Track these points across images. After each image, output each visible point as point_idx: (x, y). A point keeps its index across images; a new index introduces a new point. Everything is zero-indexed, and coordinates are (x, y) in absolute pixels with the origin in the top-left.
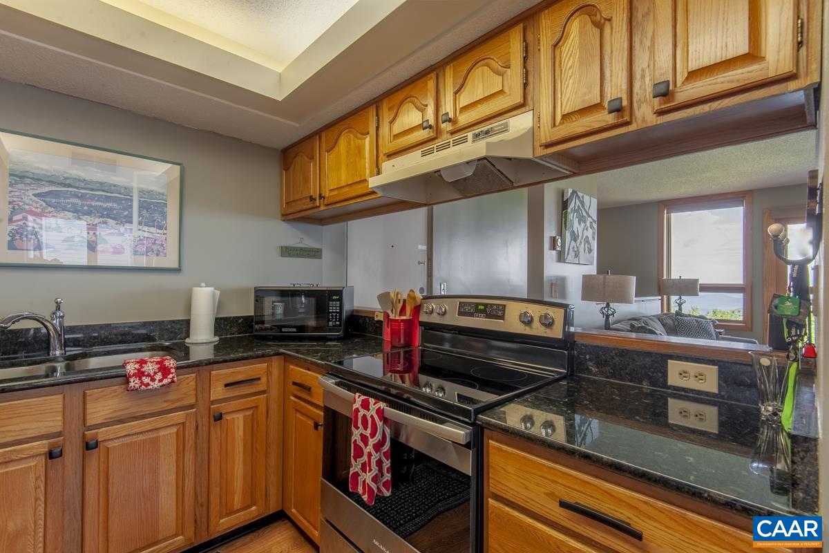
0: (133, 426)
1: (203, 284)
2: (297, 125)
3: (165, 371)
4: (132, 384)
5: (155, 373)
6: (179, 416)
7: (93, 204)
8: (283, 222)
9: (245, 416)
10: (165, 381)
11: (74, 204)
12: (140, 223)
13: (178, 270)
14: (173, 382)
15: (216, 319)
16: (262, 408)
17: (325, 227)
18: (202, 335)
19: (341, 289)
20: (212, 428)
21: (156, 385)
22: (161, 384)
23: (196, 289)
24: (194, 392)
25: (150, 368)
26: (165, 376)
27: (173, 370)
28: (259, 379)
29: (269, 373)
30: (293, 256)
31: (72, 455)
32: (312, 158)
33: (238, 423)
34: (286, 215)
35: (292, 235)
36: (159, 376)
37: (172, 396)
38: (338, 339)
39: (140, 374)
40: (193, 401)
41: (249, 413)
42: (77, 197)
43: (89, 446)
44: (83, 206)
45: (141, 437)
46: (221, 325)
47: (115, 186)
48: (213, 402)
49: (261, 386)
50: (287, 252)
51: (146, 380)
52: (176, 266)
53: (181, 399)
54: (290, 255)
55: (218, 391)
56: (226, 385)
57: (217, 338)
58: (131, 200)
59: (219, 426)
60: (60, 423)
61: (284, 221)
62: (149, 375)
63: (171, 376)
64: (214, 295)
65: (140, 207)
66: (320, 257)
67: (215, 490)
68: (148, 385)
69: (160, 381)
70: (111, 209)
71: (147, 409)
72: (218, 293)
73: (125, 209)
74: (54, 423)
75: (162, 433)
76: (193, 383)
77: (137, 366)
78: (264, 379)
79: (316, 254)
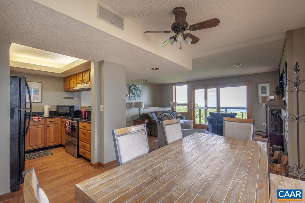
0: (34, 127)
2: (65, 75)
3: (39, 118)
4: (34, 120)
6: (41, 126)
8: (64, 92)
9: (53, 127)
12: (34, 94)
14: (40, 120)
15: (49, 112)
16: (57, 126)
18: (46, 114)
19: (74, 105)
20: (47, 128)
21: (37, 120)
23: (45, 106)
29: (58, 120)
30: (67, 99)
33: (52, 128)
35: (66, 95)
36: (38, 119)
37: (40, 123)
40: (44, 124)
45: (35, 129)
46: (50, 113)
48: (48, 124)
49: (57, 122)
50: (65, 98)
51: (36, 119)
52: (41, 101)
53: (41, 123)
55: (48, 122)
56: (50, 121)
57: (49, 115)
64: (49, 107)
65: (34, 91)
66: (74, 99)
67: (48, 139)
71: (36, 124)
72: (49, 106)
75: (38, 128)
76: (44, 121)
78: (57, 121)
79: (72, 98)
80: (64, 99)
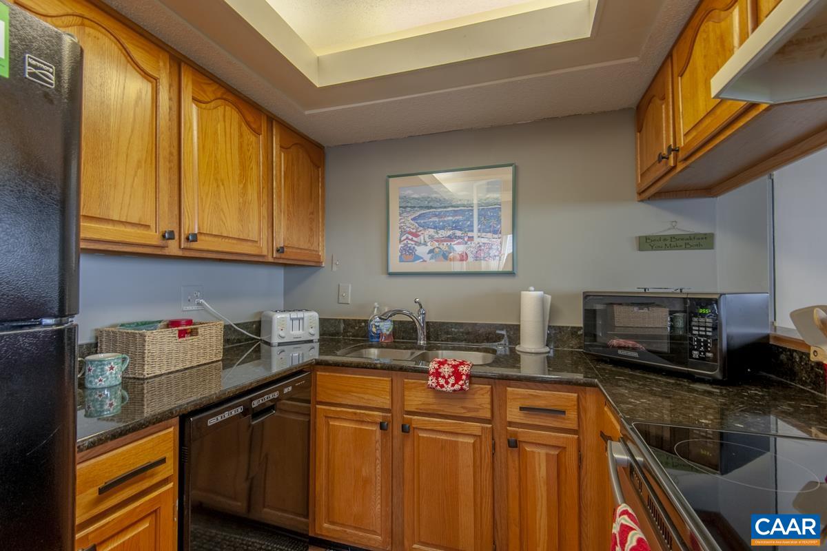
0: (437, 423)
1: (532, 288)
2: (636, 59)
3: (457, 375)
4: (430, 382)
5: (449, 376)
6: (475, 427)
7: (446, 219)
9: (547, 455)
10: (457, 387)
11: (434, 222)
12: (479, 231)
13: (511, 274)
14: (462, 389)
16: (573, 452)
17: (718, 198)
18: (531, 342)
19: (716, 297)
20: (509, 455)
21: (449, 388)
22: (452, 388)
23: (524, 293)
24: (489, 406)
25: (446, 370)
26: (457, 382)
27: (464, 377)
28: (563, 412)
29: (580, 408)
30: (659, 248)
31: (397, 431)
32: (664, 98)
33: (539, 459)
34: (643, 192)
36: (452, 380)
37: (469, 404)
38: (713, 382)
39: (437, 374)
40: (488, 415)
41: (555, 452)
42: (436, 216)
43: (405, 429)
44: (440, 222)
45: (444, 437)
47: (460, 200)
48: (511, 424)
49: (567, 422)
50: (648, 243)
51: (442, 381)
52: (509, 269)
53: (477, 410)
54: (653, 248)
55: (514, 414)
56: (522, 409)
57: (547, 349)
58: (473, 210)
59: (516, 455)
60: (389, 402)
61: (642, 201)
62: (444, 377)
63: (461, 382)
64: (543, 301)
65: (479, 215)
66: (710, 247)
68: (442, 386)
69: (453, 385)
70: (458, 221)
71: (447, 410)
72: (549, 297)
73: (468, 219)
74: (384, 401)
75: (461, 439)
76: (488, 395)
77: (436, 366)
78: (572, 415)
79: (703, 241)
80: (641, 249)
